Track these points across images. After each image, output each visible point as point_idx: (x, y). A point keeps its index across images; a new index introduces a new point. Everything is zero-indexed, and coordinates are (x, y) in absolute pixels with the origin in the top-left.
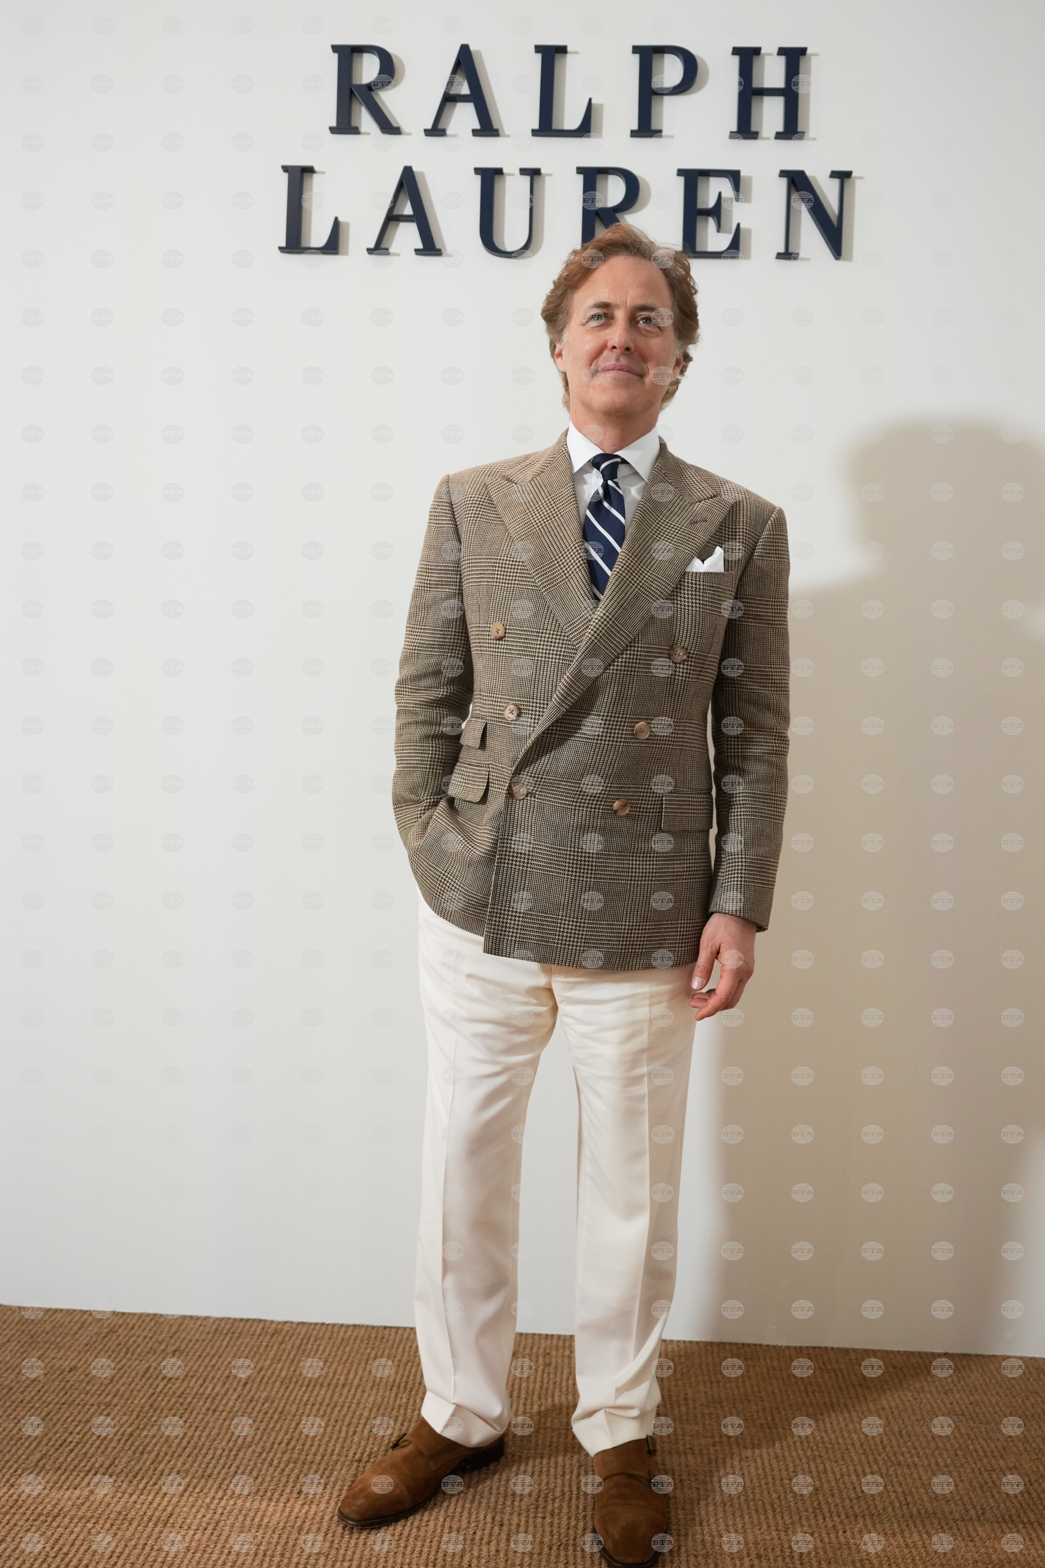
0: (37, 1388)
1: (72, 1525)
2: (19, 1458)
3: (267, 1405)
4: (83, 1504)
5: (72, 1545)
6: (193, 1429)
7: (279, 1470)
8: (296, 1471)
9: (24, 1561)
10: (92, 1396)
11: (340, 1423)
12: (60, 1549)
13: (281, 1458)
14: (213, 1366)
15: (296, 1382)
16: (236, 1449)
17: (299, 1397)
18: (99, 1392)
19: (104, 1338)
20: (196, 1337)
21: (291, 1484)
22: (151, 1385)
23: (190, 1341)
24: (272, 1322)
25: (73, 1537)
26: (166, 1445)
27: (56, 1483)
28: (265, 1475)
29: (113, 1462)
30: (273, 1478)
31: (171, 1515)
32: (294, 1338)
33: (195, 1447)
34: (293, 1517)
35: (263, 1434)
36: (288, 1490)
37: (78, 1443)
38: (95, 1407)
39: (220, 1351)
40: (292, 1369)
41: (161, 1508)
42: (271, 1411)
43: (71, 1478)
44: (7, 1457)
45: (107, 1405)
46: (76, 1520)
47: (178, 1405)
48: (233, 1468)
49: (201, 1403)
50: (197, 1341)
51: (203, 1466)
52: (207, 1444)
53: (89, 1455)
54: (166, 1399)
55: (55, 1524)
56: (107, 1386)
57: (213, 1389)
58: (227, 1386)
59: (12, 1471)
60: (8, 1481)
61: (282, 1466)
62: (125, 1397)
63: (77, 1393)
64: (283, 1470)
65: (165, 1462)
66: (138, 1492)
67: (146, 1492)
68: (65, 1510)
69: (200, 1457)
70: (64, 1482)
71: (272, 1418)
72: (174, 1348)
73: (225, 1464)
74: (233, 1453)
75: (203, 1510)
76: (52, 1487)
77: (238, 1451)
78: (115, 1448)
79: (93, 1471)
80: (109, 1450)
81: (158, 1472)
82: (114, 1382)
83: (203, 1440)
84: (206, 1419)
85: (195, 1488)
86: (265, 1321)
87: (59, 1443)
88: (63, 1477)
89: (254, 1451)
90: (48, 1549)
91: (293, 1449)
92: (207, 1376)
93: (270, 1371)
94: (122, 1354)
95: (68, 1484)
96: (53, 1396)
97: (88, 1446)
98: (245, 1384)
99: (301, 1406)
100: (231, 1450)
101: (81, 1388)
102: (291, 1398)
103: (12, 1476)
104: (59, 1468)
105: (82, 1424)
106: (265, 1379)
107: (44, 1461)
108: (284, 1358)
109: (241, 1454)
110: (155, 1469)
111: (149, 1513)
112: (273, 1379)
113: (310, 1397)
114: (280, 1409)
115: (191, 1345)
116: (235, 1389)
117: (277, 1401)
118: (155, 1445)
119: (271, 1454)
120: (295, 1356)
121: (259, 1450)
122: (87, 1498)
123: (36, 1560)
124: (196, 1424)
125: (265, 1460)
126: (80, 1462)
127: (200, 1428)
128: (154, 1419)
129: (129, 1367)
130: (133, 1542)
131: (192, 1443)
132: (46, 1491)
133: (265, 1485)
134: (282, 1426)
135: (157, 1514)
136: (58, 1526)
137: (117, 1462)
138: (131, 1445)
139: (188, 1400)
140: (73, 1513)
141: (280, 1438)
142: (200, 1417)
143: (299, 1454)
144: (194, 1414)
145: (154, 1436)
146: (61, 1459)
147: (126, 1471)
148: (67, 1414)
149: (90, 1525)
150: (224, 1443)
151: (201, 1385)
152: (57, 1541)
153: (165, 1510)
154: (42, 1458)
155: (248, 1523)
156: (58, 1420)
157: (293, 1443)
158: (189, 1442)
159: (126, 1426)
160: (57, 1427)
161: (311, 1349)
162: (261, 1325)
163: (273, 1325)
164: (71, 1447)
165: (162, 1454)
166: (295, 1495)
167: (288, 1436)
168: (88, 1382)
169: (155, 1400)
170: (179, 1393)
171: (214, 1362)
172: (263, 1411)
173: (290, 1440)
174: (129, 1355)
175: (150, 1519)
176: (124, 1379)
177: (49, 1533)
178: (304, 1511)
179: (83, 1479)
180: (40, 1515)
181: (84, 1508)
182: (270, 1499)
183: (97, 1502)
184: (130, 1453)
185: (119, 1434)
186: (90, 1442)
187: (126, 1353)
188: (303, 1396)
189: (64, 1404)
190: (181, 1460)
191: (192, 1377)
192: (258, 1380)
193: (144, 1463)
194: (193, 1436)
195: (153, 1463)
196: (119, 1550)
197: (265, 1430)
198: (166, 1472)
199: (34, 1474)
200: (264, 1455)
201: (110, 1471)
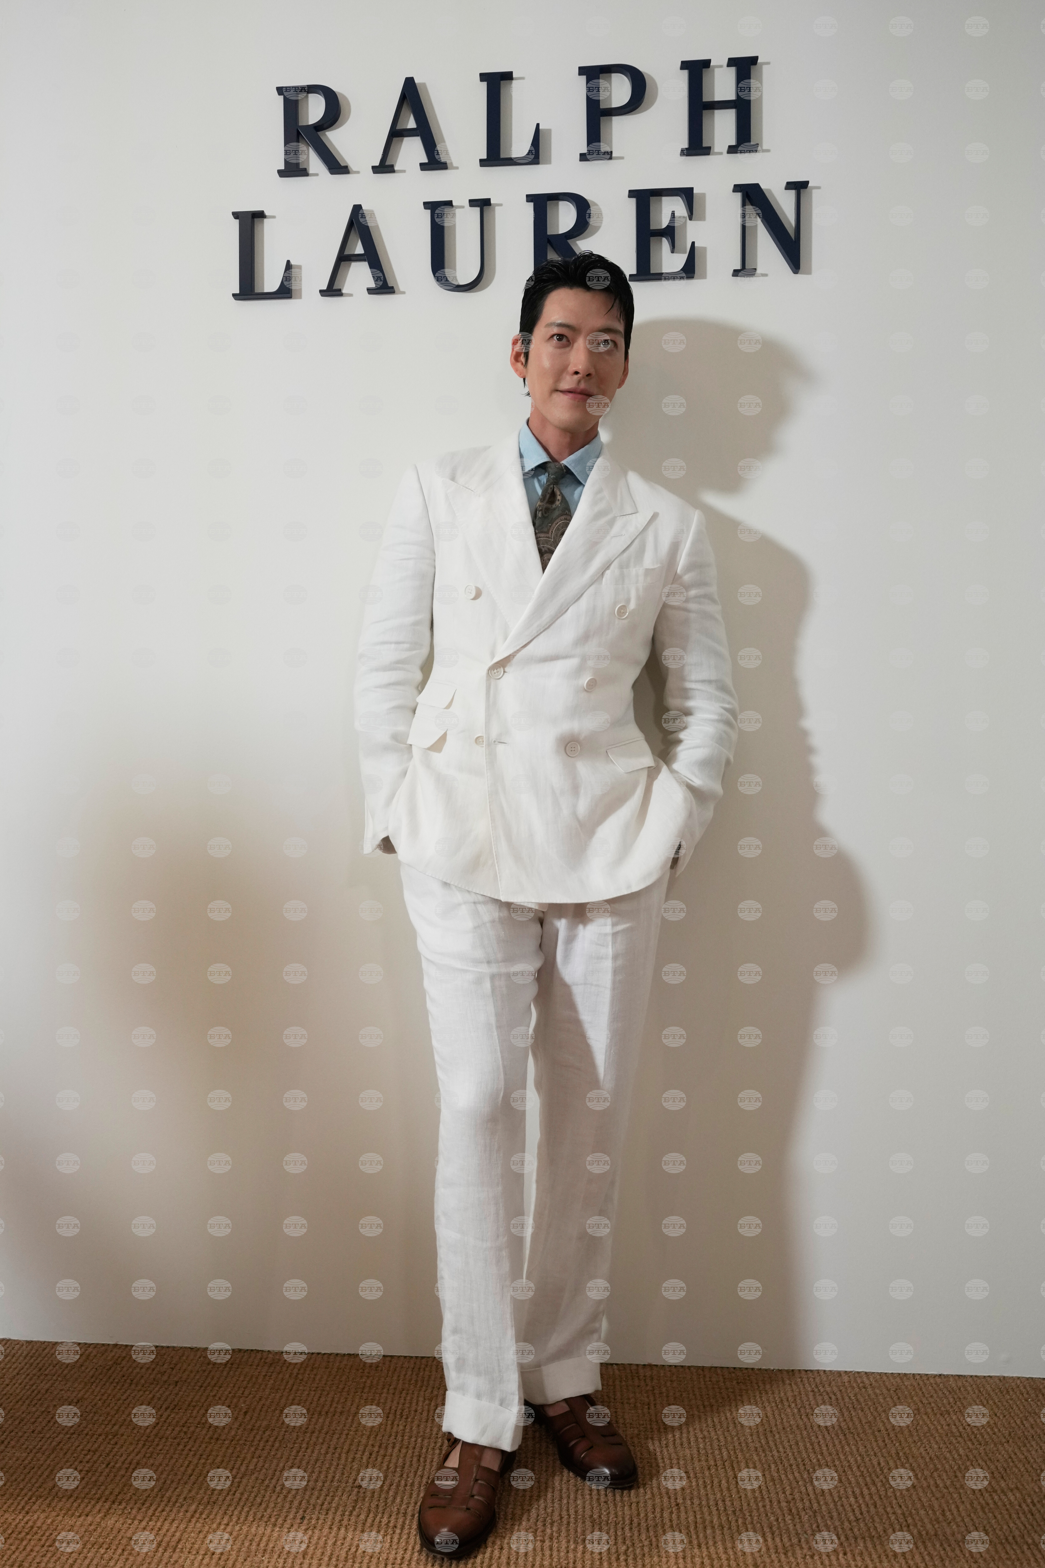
1: (85, 1550)
2: (33, 1486)
3: (268, 1433)
4: (95, 1530)
6: (197, 1457)
7: (282, 1496)
10: (99, 1426)
11: (339, 1450)
16: (240, 1475)
18: (106, 1422)
19: (109, 1370)
20: (197, 1368)
21: (294, 1510)
23: (191, 1371)
24: (270, 1352)
26: (172, 1473)
27: (69, 1510)
28: (269, 1501)
29: (122, 1490)
30: (276, 1504)
31: (180, 1540)
35: (265, 1462)
36: (291, 1516)
38: (103, 1437)
39: (221, 1382)
41: (169, 1534)
42: (272, 1439)
43: (82, 1506)
46: (89, 1546)
48: (238, 1495)
50: (198, 1371)
53: (99, 1483)
56: (113, 1416)
59: (26, 1499)
60: (23, 1508)
64: (286, 1496)
65: (172, 1489)
66: (147, 1519)
67: (154, 1518)
70: (76, 1509)
72: (176, 1379)
76: (65, 1514)
79: (103, 1499)
81: (165, 1499)
85: (201, 1514)
89: (257, 1479)
94: (126, 1385)
95: (80, 1511)
98: (246, 1413)
103: (26, 1503)
105: (91, 1453)
109: (244, 1481)
111: (158, 1539)
114: (280, 1438)
119: (274, 1481)
121: (261, 1477)
122: (99, 1524)
124: (200, 1452)
125: (268, 1486)
127: (204, 1456)
129: (134, 1398)
131: (197, 1471)
132: (60, 1518)
133: (269, 1511)
135: (166, 1539)
137: (125, 1489)
139: (192, 1429)
141: (281, 1465)
145: (160, 1465)
148: (77, 1443)
149: (102, 1551)
153: (173, 1536)
155: (254, 1547)
156: (68, 1450)
158: (194, 1470)
159: (133, 1454)
162: (259, 1355)
163: (271, 1356)
165: (168, 1482)
166: (298, 1521)
168: (95, 1413)
170: (182, 1422)
172: (264, 1439)
174: (133, 1386)
175: (159, 1545)
179: (94, 1506)
181: (96, 1534)
182: (275, 1525)
183: (108, 1529)
185: (127, 1462)
186: (99, 1470)
187: (131, 1384)
190: (188, 1487)
191: (194, 1406)
192: (258, 1409)
194: (197, 1464)
197: (266, 1457)
198: (173, 1499)
199: (47, 1501)
200: (267, 1482)
201: (120, 1497)
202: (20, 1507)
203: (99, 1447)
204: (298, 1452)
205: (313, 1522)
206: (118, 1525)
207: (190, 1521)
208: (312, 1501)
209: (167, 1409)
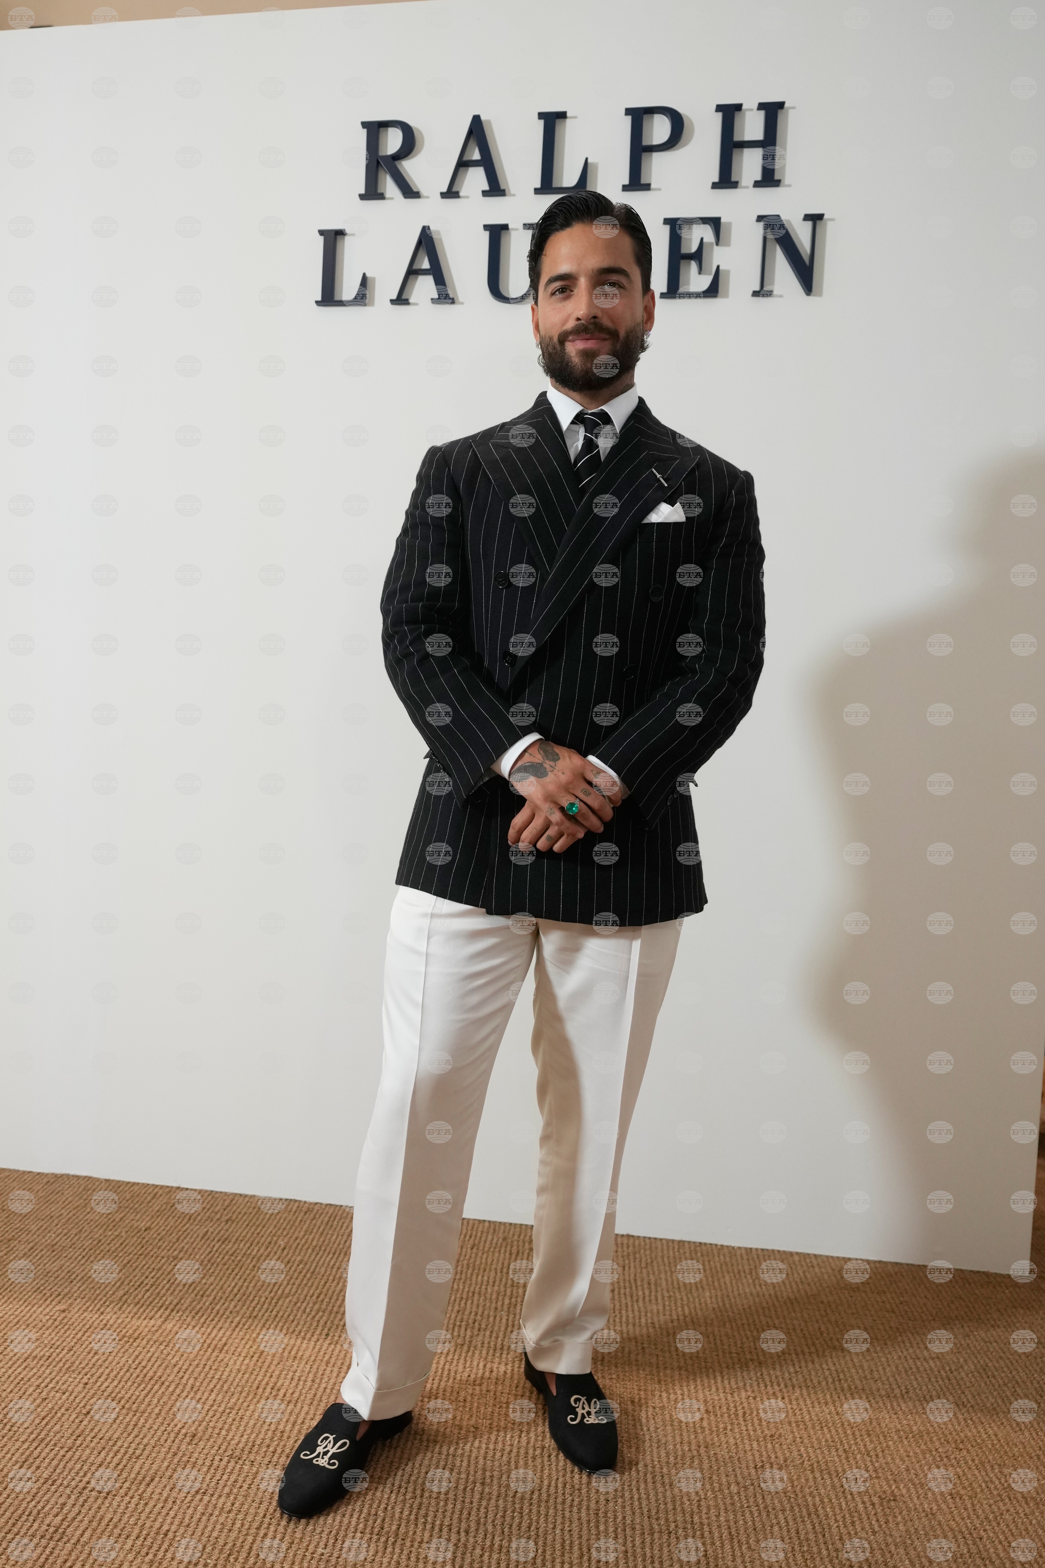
0: (121, 1241)
1: (149, 1346)
2: (107, 1293)
3: (301, 1266)
4: (157, 1331)
5: (149, 1361)
6: (242, 1280)
7: (311, 1316)
8: (324, 1318)
9: (112, 1370)
10: (163, 1250)
12: (140, 1363)
13: (312, 1308)
14: (258, 1234)
15: (325, 1250)
16: (276, 1298)
17: (327, 1262)
18: (168, 1247)
19: (172, 1206)
20: (244, 1210)
21: (320, 1328)
22: (209, 1245)
23: (240, 1213)
24: (305, 1202)
25: (149, 1355)
26: (221, 1291)
27: (136, 1314)
28: (300, 1319)
29: (180, 1302)
30: (306, 1322)
31: (225, 1344)
32: (323, 1216)
33: (244, 1295)
34: (322, 1353)
35: (298, 1288)
36: (318, 1332)
37: (152, 1286)
38: (166, 1259)
39: (264, 1223)
40: (322, 1239)
41: (217, 1339)
42: (305, 1271)
43: (147, 1311)
44: (98, 1292)
45: (175, 1258)
46: (151, 1343)
47: (230, 1261)
48: (274, 1313)
49: (249, 1261)
50: (245, 1213)
51: (251, 1309)
52: (254, 1293)
53: (161, 1295)
54: (221, 1257)
55: (135, 1344)
56: (174, 1244)
57: (258, 1251)
58: (269, 1249)
59: (102, 1302)
60: (99, 1309)
61: (313, 1313)
62: (189, 1253)
63: (151, 1247)
64: (314, 1317)
65: (220, 1304)
66: (199, 1325)
67: (205, 1325)
68: (144, 1334)
69: (248, 1302)
70: (142, 1314)
71: (305, 1276)
72: (227, 1218)
73: (268, 1309)
74: (274, 1301)
75: (250, 1343)
76: (133, 1317)
77: (278, 1300)
78: (181, 1291)
79: (164, 1307)
80: (176, 1292)
81: (215, 1311)
82: (180, 1241)
83: (250, 1289)
84: (253, 1274)
85: (244, 1325)
86: (300, 1201)
87: (138, 1284)
88: (141, 1310)
89: (291, 1301)
90: (130, 1362)
91: (323, 1301)
92: (254, 1241)
93: (304, 1240)
94: (186, 1220)
95: (145, 1315)
96: (133, 1248)
97: (160, 1288)
98: (284, 1248)
99: (329, 1269)
100: (272, 1299)
101: (154, 1243)
102: (321, 1263)
103: (102, 1306)
104: (138, 1303)
105: (155, 1271)
106: (300, 1246)
107: (126, 1296)
108: (315, 1231)
109: (280, 1302)
110: (213, 1309)
111: (208, 1341)
112: (306, 1246)
113: (336, 1262)
114: (312, 1270)
115: (240, 1216)
116: (276, 1253)
117: (309, 1264)
118: (213, 1290)
119: (304, 1304)
120: (324, 1230)
121: (295, 1300)
122: (160, 1327)
123: (121, 1370)
124: (244, 1277)
125: (299, 1308)
126: (154, 1299)
127: (248, 1281)
128: (211, 1271)
130: (196, 1362)
131: (242, 1291)
132: (128, 1319)
133: (300, 1327)
134: (313, 1283)
135: (214, 1342)
136: (138, 1346)
137: (182, 1301)
138: (194, 1290)
139: (239, 1258)
140: (149, 1337)
141: (311, 1292)
142: (248, 1272)
143: (327, 1306)
144: (243, 1269)
145: (212, 1284)
146: (140, 1296)
147: (190, 1308)
148: (144, 1262)
149: (162, 1347)
150: (267, 1293)
151: (249, 1248)
152: (137, 1357)
153: (220, 1340)
154: (125, 1295)
155: (286, 1354)
156: (137, 1267)
157: (322, 1296)
158: (239, 1291)
160: (135, 1272)
161: (337, 1225)
162: (297, 1204)
163: (306, 1205)
164: (147, 1287)
165: (218, 1298)
166: (324, 1337)
167: (318, 1291)
168: (160, 1240)
169: (213, 1257)
170: (231, 1252)
171: (258, 1230)
172: (298, 1271)
173: (320, 1294)
174: (191, 1221)
175: (209, 1346)
176: (188, 1239)
177: (131, 1351)
178: (330, 1349)
179: (157, 1312)
180: (124, 1336)
181: (157, 1334)
182: (304, 1338)
183: (168, 1331)
184: (193, 1295)
186: (162, 1285)
187: (189, 1219)
188: (330, 1261)
189: (141, 1255)
190: (233, 1303)
191: (242, 1241)
192: (294, 1246)
193: (204, 1304)
194: (242, 1286)
195: (211, 1304)
196: (185, 1367)
197: (300, 1285)
198: (221, 1312)
199: (119, 1305)
200: (299, 1304)
201: (178, 1307)
202: (96, 1308)
203: (162, 1266)
204: (326, 1283)
205: (336, 1338)
206: (176, 1328)
207: (234, 1330)
208: (336, 1322)
209: (218, 1241)
